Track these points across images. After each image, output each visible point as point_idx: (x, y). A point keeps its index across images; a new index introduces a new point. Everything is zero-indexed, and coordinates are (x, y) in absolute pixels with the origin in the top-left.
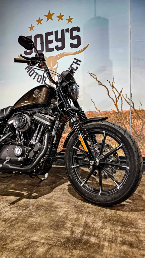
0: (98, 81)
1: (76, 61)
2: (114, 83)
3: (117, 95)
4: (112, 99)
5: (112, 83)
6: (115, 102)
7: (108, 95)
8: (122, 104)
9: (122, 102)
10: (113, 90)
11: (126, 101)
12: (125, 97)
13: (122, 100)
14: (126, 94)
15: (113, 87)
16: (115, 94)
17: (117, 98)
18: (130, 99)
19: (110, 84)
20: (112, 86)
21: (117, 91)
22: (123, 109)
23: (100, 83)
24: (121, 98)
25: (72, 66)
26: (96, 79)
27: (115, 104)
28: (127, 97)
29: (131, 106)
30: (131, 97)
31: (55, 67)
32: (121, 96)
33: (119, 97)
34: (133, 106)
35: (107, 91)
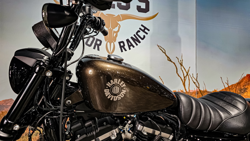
0: (168, 57)
1: (143, 28)
2: (182, 60)
3: (185, 74)
4: (181, 78)
5: (181, 60)
6: (183, 82)
7: (177, 73)
8: (189, 84)
9: (189, 82)
10: (181, 68)
11: (193, 80)
12: (192, 77)
13: (189, 79)
14: (193, 74)
15: (181, 65)
16: (183, 73)
17: (185, 77)
18: (196, 79)
19: (179, 61)
20: (181, 63)
21: (185, 70)
22: (190, 89)
23: (169, 59)
24: (189, 77)
25: (139, 33)
26: (165, 54)
27: (183, 84)
28: (193, 77)
29: (197, 86)
30: (197, 77)
31: (116, 29)
32: (188, 75)
33: (186, 76)
34: (198, 87)
35: (176, 68)
